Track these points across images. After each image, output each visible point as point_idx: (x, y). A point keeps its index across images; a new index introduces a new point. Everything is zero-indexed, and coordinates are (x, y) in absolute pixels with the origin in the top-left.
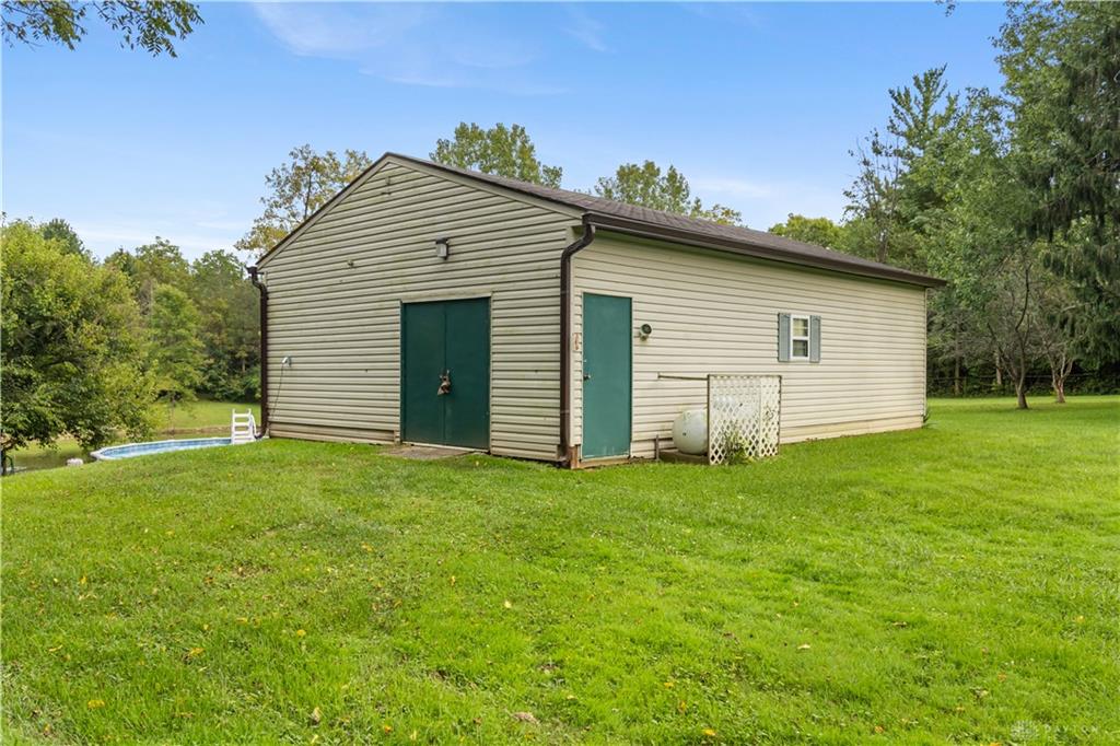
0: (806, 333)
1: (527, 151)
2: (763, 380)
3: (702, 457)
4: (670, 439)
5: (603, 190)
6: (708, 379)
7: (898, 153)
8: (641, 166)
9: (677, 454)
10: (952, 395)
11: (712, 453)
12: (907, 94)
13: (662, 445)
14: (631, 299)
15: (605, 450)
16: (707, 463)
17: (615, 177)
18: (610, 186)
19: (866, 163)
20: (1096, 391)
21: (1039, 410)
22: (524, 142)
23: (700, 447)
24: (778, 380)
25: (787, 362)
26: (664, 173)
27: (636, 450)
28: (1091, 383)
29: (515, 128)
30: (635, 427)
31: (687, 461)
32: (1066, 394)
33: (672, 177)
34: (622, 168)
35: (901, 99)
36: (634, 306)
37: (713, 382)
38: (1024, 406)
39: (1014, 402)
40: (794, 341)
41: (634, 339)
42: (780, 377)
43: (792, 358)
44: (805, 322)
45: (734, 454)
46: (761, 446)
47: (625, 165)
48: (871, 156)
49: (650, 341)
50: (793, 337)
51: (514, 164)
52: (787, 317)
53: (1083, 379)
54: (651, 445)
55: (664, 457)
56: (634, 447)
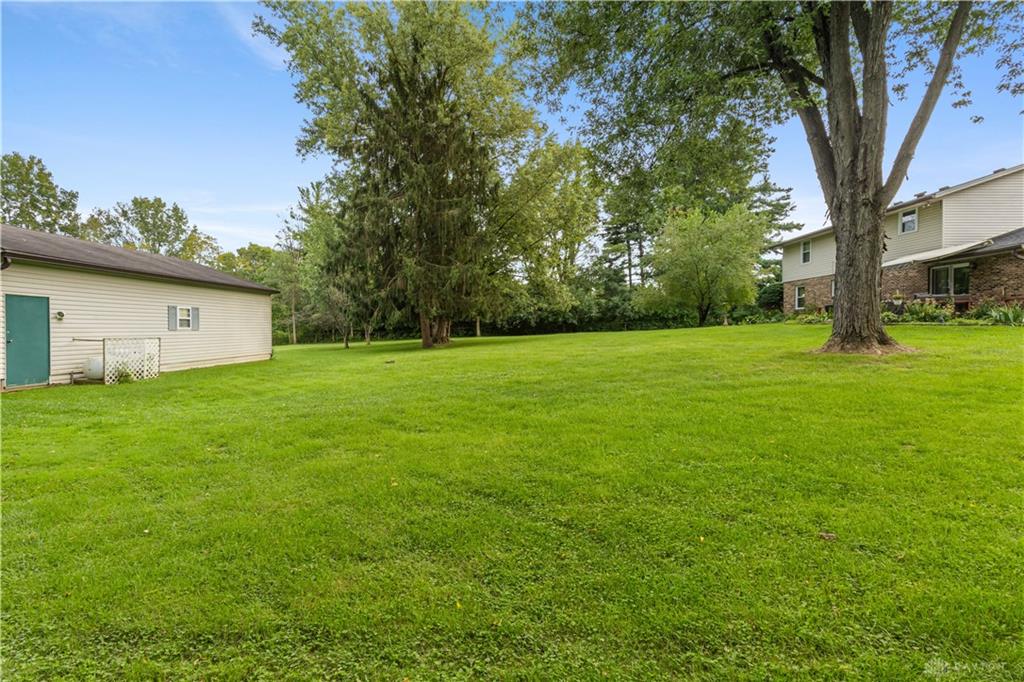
0: (189, 315)
1: (44, 176)
2: (148, 341)
3: (101, 381)
4: (82, 373)
5: (120, 211)
6: (104, 340)
7: (302, 219)
8: (152, 200)
9: (84, 380)
10: (331, 342)
11: (107, 378)
12: (308, 191)
13: (75, 376)
14: (48, 298)
15: (26, 381)
16: (104, 383)
17: (130, 204)
18: (126, 209)
19: (286, 222)
20: (392, 339)
21: (353, 348)
22: (42, 170)
23: (100, 376)
24: (157, 340)
25: (175, 330)
26: (169, 206)
27: (52, 380)
28: (390, 335)
29: (32, 158)
30: (52, 368)
31: (91, 383)
32: (371, 340)
33: (176, 209)
34: (136, 199)
35: (304, 193)
36: (51, 302)
37: (108, 342)
38: (347, 347)
39: (343, 345)
40: (180, 320)
41: (51, 321)
42: (160, 339)
43: (178, 328)
44: (189, 310)
45: (123, 378)
46: (146, 373)
47: (138, 197)
48: (289, 219)
49: (64, 321)
50: (179, 318)
51: (31, 183)
52: (175, 308)
53: (387, 334)
54: (69, 377)
55: (77, 382)
56: (51, 378)
